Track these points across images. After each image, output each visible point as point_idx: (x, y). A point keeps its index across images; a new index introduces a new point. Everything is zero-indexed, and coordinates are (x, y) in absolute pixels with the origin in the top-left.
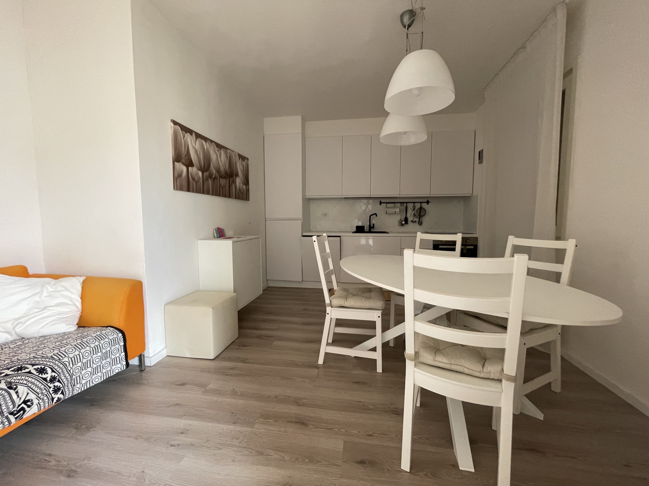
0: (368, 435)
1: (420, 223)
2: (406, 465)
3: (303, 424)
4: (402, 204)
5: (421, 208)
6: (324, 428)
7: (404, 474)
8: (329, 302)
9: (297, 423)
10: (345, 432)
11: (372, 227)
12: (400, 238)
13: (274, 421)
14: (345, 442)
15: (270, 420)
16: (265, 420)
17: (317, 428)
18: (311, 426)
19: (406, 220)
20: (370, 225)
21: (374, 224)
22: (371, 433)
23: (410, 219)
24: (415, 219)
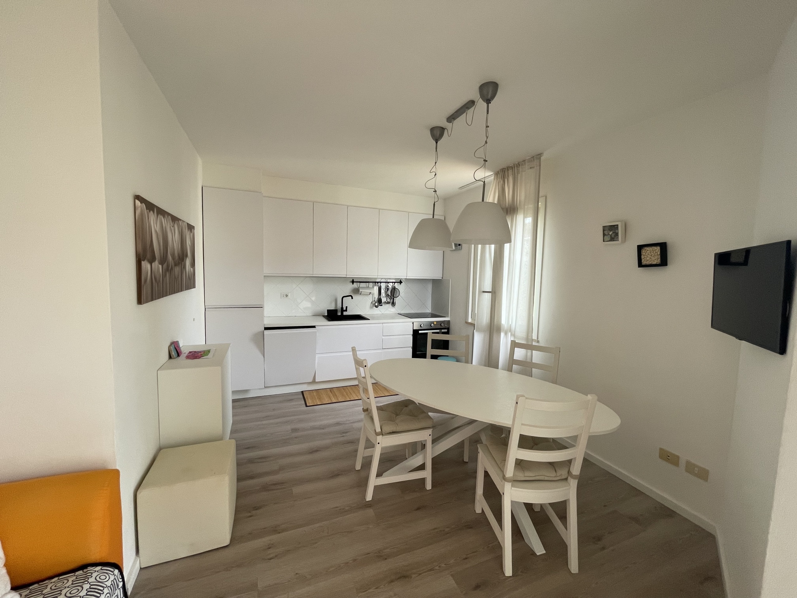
0: (464, 559)
1: (393, 304)
2: (508, 571)
3: (405, 577)
4: (376, 283)
5: (394, 289)
6: (425, 572)
7: (510, 579)
8: (380, 430)
9: (399, 578)
10: (445, 566)
11: (345, 310)
12: (381, 325)
13: (375, 589)
14: (452, 575)
15: (370, 591)
16: (365, 593)
17: (420, 574)
18: (413, 576)
19: (380, 301)
20: (342, 308)
21: (347, 307)
22: (465, 556)
23: (384, 300)
24: (389, 300)
